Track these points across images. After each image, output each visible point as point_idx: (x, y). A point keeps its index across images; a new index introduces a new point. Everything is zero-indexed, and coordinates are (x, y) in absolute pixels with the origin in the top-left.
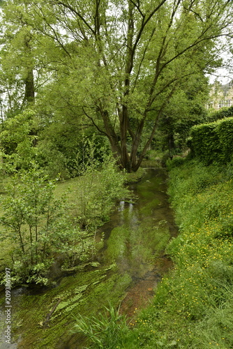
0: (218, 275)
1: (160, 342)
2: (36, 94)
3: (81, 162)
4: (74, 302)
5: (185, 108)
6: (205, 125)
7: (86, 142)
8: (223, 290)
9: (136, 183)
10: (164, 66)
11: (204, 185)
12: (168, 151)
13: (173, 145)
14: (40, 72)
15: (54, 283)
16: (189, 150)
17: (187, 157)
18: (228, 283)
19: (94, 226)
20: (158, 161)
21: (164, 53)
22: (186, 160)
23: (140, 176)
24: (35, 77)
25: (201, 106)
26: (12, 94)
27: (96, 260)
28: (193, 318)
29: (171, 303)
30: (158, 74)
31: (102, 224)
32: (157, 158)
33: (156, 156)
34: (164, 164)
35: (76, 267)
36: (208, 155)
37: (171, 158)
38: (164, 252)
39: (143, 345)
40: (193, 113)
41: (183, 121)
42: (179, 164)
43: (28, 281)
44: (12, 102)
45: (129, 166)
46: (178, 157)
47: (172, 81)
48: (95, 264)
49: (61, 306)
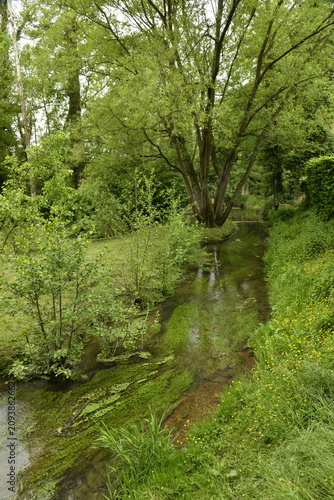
0: (312, 382)
1: (214, 470)
2: (83, 111)
3: (134, 209)
4: (108, 405)
5: (299, 132)
6: (326, 158)
7: (140, 181)
8: (316, 405)
9: (221, 242)
10: (270, 66)
11: (317, 249)
12: (273, 196)
13: (279, 189)
14: (89, 79)
15: (85, 377)
16: (304, 196)
17: (300, 206)
18: (326, 396)
19: (150, 302)
20: (258, 211)
21: (271, 46)
22: (298, 210)
23: (227, 232)
24: (81, 85)
25: (325, 128)
26: (50, 111)
27: (146, 349)
28: (268, 441)
29: (241, 417)
30: (259, 79)
31: (163, 300)
32: (256, 207)
33: (255, 204)
34: (265, 216)
35: (117, 358)
36: (329, 203)
37: (277, 207)
38: (245, 343)
39: (190, 472)
40: (311, 140)
41: (297, 152)
42: (287, 216)
43: (46, 372)
44: (52, 122)
45: (211, 217)
46: (286, 206)
47: (280, 91)
48: (144, 355)
49: (89, 408)
